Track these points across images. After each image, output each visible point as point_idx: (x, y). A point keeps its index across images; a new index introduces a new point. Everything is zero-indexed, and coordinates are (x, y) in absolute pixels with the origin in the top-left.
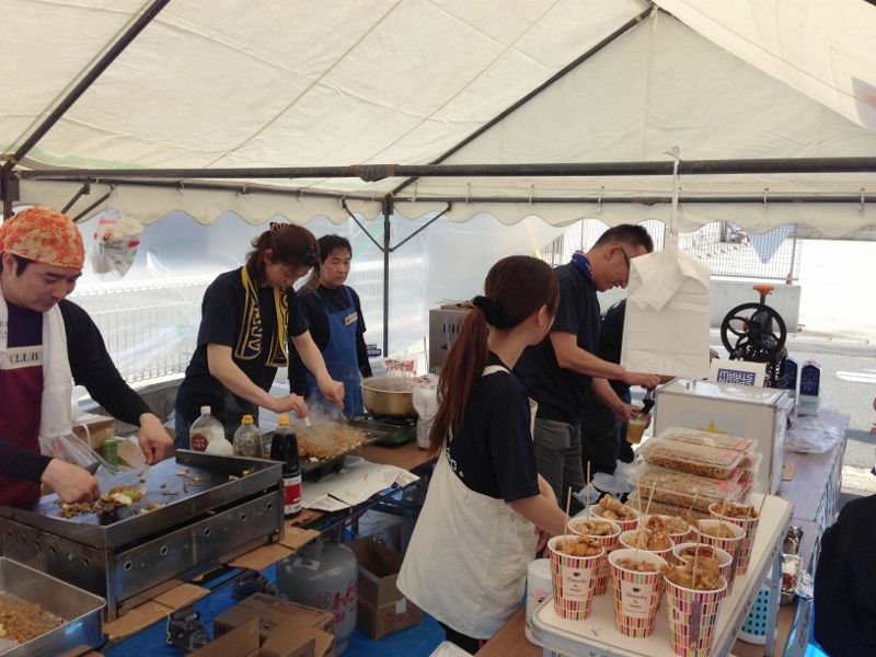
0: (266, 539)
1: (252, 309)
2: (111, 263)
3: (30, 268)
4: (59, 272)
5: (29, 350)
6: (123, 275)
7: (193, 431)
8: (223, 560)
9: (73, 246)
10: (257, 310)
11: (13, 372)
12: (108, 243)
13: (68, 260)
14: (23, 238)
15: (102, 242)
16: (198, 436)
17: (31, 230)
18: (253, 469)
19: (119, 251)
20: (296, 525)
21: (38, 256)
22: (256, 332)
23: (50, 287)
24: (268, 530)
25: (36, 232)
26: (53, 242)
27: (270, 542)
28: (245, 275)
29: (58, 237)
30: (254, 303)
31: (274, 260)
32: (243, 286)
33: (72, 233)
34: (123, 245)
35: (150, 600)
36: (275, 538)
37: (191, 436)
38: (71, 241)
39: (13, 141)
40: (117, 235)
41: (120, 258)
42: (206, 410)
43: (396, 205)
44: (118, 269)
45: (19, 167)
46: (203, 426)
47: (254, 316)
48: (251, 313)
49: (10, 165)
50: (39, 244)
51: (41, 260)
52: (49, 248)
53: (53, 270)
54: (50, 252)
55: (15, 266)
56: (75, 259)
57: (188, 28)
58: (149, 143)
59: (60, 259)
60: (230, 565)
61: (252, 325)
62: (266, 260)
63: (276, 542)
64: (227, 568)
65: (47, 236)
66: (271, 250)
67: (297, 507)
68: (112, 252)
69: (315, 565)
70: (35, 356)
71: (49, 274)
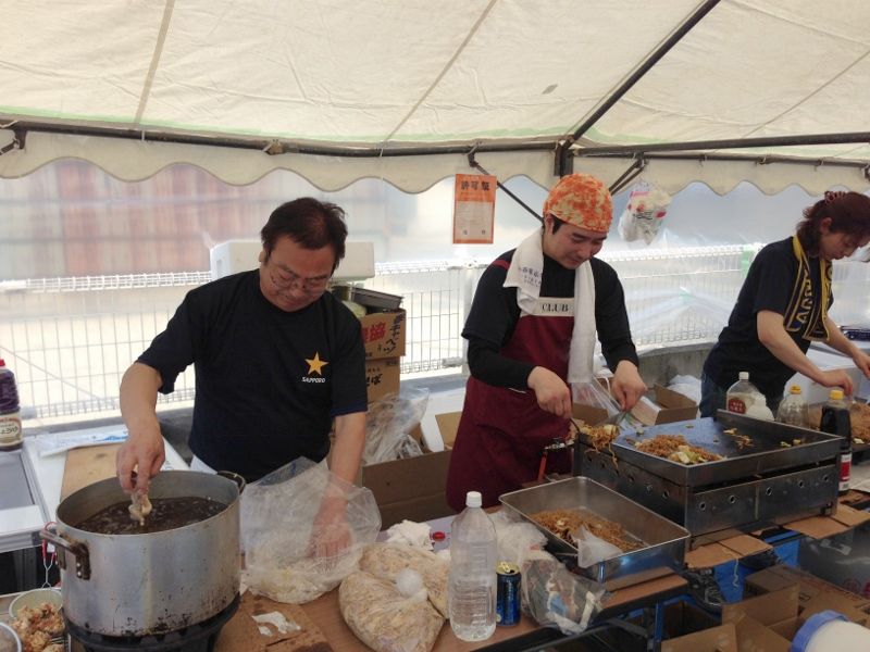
0: (819, 511)
1: (805, 281)
2: (640, 231)
3: (563, 227)
4: (585, 234)
5: (560, 301)
6: (648, 244)
7: (731, 394)
8: (779, 521)
9: (599, 211)
10: (809, 281)
11: (544, 319)
12: (641, 214)
13: (592, 223)
14: (560, 201)
15: (636, 212)
16: (736, 400)
17: (567, 193)
18: (803, 440)
19: (649, 221)
20: (846, 503)
21: (569, 218)
22: (806, 304)
23: (576, 246)
24: (822, 503)
25: (570, 196)
26: (581, 206)
27: (823, 514)
28: (797, 244)
29: (587, 202)
30: (806, 274)
31: (833, 229)
32: (795, 258)
33: (601, 200)
34: (653, 215)
35: (717, 542)
36: (828, 511)
37: (728, 399)
38: (597, 206)
39: (575, 122)
40: (649, 207)
41: (649, 227)
42: (744, 375)
44: (647, 239)
45: (575, 146)
46: (741, 391)
47: (806, 287)
48: (804, 284)
49: (569, 144)
50: (571, 207)
51: (571, 221)
52: (578, 211)
53: (580, 232)
54: (579, 215)
55: (553, 225)
56: (600, 223)
57: (756, 7)
58: (691, 119)
59: (586, 222)
60: (786, 527)
61: (803, 297)
62: (822, 229)
63: (829, 516)
64: (782, 530)
65: (578, 200)
66: (830, 219)
67: (845, 486)
68: (643, 221)
69: (846, 550)
70: (565, 308)
71: (575, 234)
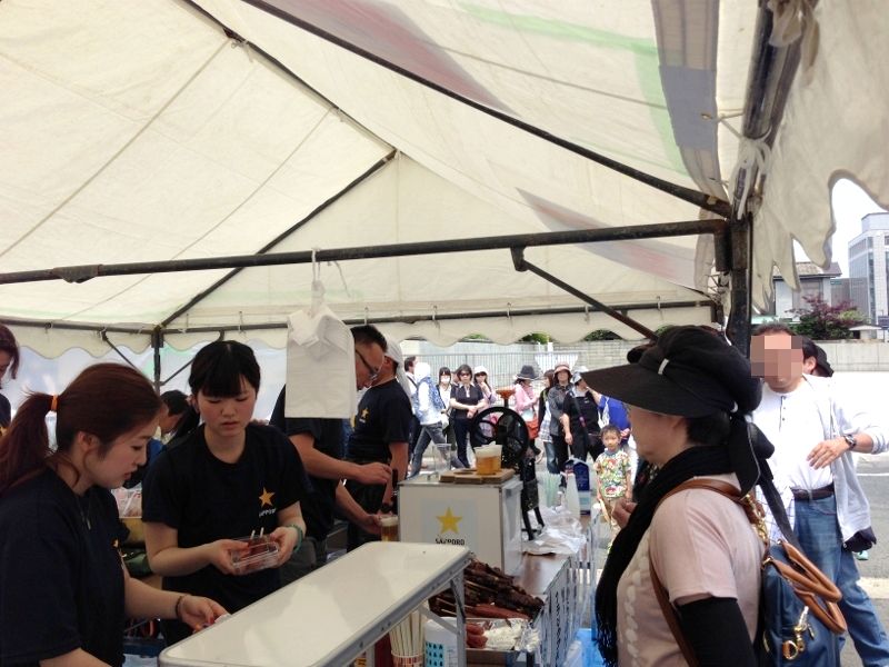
43: (167, 337)
